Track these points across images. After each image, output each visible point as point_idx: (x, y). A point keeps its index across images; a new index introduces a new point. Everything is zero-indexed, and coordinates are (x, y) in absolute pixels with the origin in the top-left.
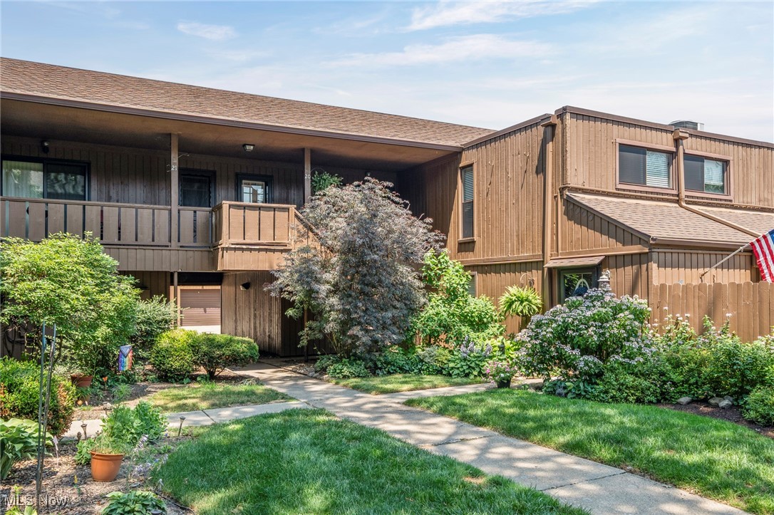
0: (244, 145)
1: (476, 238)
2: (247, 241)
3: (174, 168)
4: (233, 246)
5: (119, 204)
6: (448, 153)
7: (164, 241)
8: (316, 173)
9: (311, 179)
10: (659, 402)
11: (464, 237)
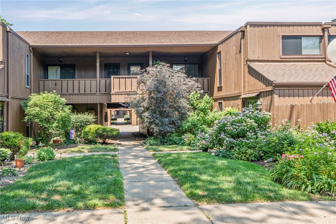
0: (126, 53)
1: (222, 85)
2: (121, 91)
3: (98, 65)
4: (115, 93)
5: (85, 79)
6: (213, 47)
7: (95, 92)
8: (155, 61)
9: (152, 64)
10: (258, 160)
11: (219, 85)
